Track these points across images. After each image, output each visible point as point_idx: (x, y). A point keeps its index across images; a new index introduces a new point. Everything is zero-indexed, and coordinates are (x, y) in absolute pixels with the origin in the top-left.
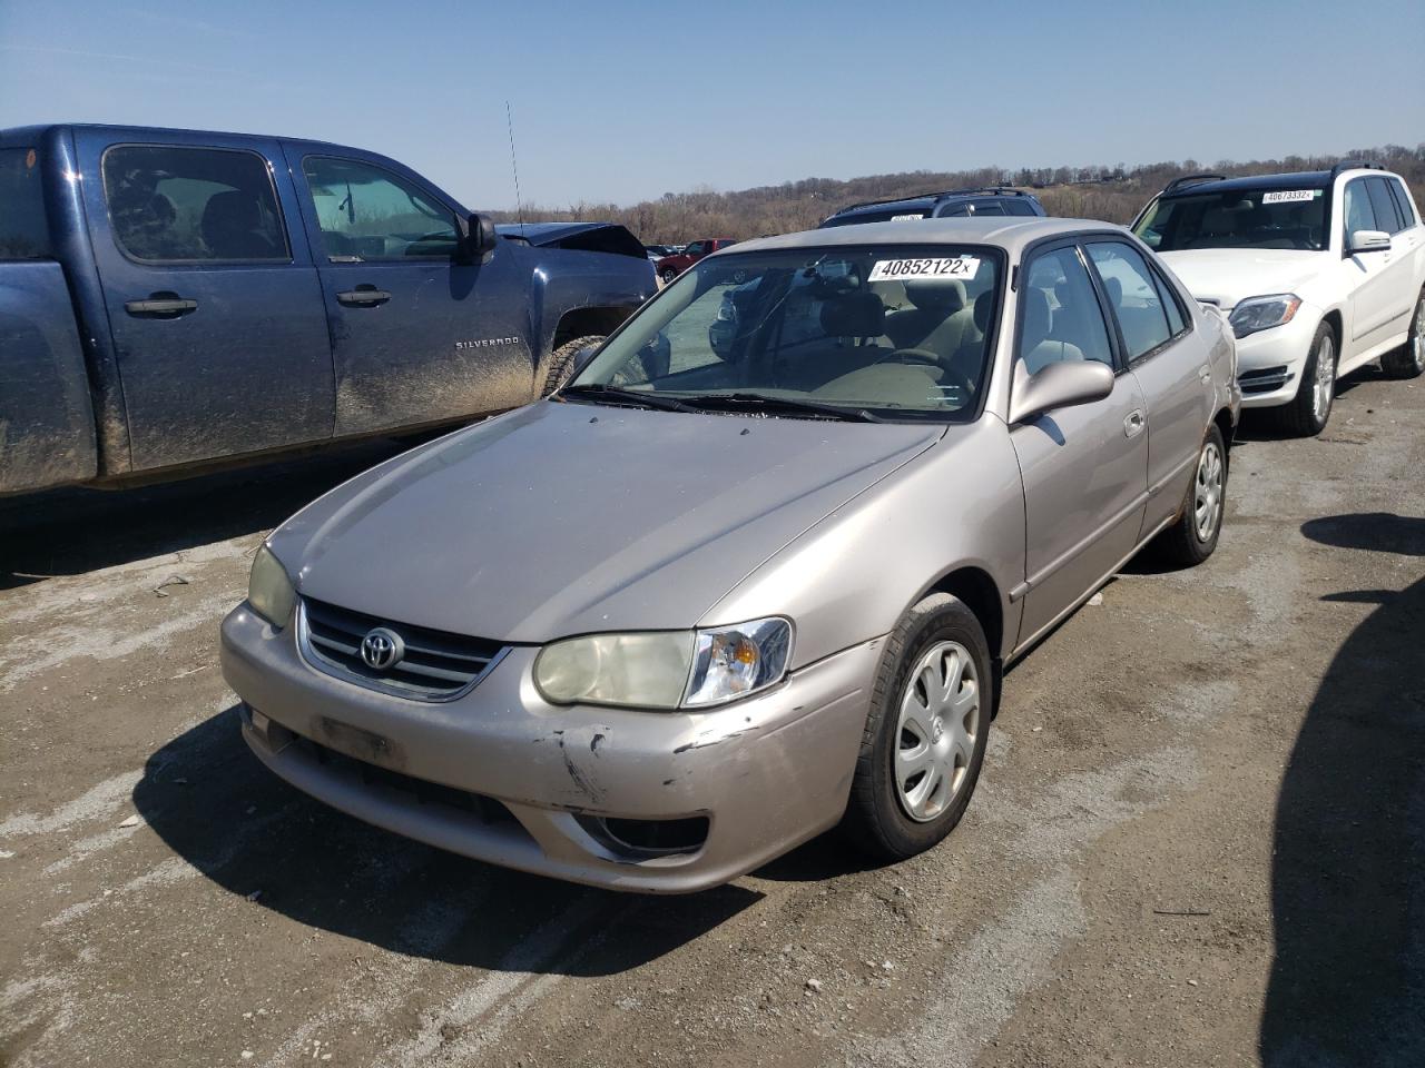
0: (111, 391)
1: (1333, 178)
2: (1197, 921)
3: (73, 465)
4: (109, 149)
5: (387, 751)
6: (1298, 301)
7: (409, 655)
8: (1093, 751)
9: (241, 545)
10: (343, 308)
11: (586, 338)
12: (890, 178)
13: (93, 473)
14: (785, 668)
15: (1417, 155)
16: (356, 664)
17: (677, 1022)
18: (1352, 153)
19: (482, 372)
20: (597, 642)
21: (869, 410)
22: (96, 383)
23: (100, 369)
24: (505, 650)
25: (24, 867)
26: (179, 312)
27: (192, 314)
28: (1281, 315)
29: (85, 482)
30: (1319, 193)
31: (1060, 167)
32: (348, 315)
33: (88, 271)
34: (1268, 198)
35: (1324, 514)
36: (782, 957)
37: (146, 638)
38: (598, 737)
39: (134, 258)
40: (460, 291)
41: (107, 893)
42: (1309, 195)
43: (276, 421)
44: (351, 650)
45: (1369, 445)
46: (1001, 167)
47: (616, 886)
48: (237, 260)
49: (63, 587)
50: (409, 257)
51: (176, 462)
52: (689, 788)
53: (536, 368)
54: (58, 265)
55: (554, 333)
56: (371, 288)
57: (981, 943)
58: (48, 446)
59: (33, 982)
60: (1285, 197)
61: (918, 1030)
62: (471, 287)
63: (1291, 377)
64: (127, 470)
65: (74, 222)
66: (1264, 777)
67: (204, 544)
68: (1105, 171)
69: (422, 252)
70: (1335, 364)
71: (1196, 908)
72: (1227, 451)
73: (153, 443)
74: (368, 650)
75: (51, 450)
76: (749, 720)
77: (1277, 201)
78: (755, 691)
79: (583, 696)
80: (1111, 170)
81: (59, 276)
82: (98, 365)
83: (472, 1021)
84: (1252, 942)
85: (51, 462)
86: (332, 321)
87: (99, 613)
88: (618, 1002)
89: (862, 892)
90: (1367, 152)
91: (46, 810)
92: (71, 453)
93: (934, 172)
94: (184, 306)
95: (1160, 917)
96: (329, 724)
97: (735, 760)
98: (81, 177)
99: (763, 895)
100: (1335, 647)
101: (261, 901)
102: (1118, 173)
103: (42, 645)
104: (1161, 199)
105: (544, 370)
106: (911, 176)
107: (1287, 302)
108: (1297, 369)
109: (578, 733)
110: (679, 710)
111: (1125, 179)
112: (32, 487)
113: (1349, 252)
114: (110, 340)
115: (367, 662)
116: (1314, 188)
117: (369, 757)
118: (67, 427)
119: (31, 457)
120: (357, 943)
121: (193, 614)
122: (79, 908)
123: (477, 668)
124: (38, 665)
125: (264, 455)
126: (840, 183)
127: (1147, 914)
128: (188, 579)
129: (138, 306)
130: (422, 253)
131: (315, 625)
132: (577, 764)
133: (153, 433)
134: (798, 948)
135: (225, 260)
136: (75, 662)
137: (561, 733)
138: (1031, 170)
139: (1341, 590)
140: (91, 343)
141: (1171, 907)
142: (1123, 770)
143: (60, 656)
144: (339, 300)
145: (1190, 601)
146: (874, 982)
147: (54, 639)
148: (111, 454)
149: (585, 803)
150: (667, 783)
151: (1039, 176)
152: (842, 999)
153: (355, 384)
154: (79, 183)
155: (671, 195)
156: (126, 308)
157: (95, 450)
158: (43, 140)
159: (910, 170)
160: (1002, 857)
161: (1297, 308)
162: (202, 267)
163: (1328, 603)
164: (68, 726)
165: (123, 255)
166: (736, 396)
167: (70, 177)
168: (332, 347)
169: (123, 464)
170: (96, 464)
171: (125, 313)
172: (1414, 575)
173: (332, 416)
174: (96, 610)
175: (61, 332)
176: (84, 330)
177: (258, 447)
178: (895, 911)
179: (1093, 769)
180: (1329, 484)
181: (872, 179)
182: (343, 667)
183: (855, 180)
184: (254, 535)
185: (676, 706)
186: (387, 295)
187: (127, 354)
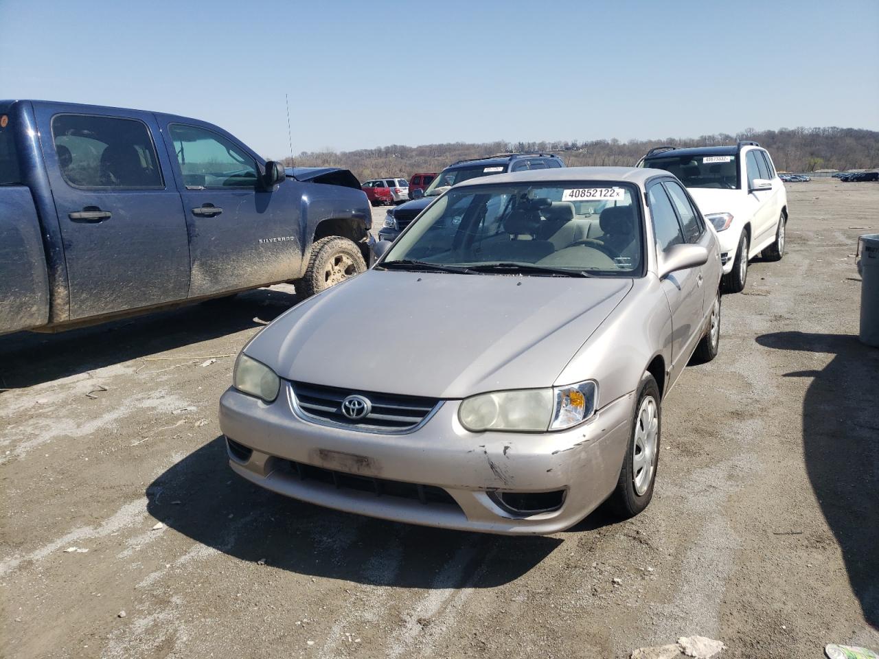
0: (60, 269)
1: (739, 150)
2: (798, 536)
3: (34, 317)
4: (55, 116)
5: (368, 465)
6: (731, 217)
7: (374, 410)
8: (703, 457)
9: (128, 367)
10: (195, 218)
11: (329, 237)
12: (441, 146)
13: (46, 321)
14: (595, 409)
15: (736, 139)
16: (339, 418)
17: (553, 606)
18: (702, 137)
19: (273, 258)
20: (494, 397)
21: (586, 271)
22: (51, 263)
23: (52, 254)
24: (441, 403)
25: (102, 556)
26: (100, 219)
27: (108, 221)
28: (723, 224)
29: (41, 327)
30: (733, 158)
31: (541, 141)
32: (198, 222)
33: (45, 193)
34: (706, 160)
35: (764, 333)
36: (593, 569)
37: (98, 423)
38: (506, 448)
39: (73, 185)
40: (261, 208)
41: (168, 566)
42: (728, 159)
43: (155, 287)
44: (333, 410)
45: (770, 296)
46: (507, 141)
47: (513, 533)
48: (133, 187)
49: (21, 395)
50: (225, 187)
51: (96, 314)
52: (560, 473)
53: (303, 255)
54: (27, 188)
55: (314, 234)
56: (210, 205)
57: (692, 556)
58: (21, 303)
59: (150, 618)
60: (715, 160)
61: (681, 599)
62: (267, 206)
63: (729, 259)
64: (67, 319)
65: (36, 162)
66: (796, 464)
67: (104, 367)
68: (566, 144)
69: (234, 184)
70: (748, 253)
71: (794, 531)
72: (721, 296)
73: (83, 302)
74: (347, 409)
75: (22, 306)
76: (584, 436)
77: (710, 162)
78: (584, 420)
79: (489, 427)
80: (570, 144)
81: (29, 196)
82: (53, 251)
83: (434, 616)
84: (829, 544)
85: (22, 314)
86: (189, 226)
87: (56, 410)
88: (514, 599)
89: (618, 535)
90: (710, 137)
91: (96, 522)
92: (35, 308)
93: (467, 143)
94: (104, 215)
95: (778, 536)
96: (324, 453)
97: (580, 458)
98: (39, 134)
99: (562, 541)
100: (802, 400)
101: (268, 563)
102: (574, 145)
103: (29, 430)
104: (646, 160)
105: (308, 255)
106: (454, 145)
107: (726, 217)
108: (732, 254)
109: (494, 445)
110: (548, 432)
111: (578, 148)
112: (9, 330)
113: (751, 191)
114: (60, 236)
115: (348, 416)
116: (730, 155)
117: (355, 470)
118: (33, 291)
119: (10, 311)
120: (340, 582)
121: (122, 408)
122: (155, 576)
123: (423, 414)
124: (35, 442)
125: (146, 309)
126: (411, 148)
127: (770, 535)
128: (107, 388)
129: (76, 215)
130: (230, 185)
131: (301, 398)
132: (496, 463)
133: (84, 295)
134: (600, 564)
135: (126, 187)
136: (58, 440)
137: (484, 446)
138: (524, 143)
139: (792, 371)
140: (47, 238)
141: (781, 530)
142: (724, 466)
143: (46, 436)
144: (193, 212)
145: (715, 380)
146: (647, 578)
147: (35, 427)
148: (57, 309)
149: (500, 485)
150: (548, 471)
151: (529, 147)
152: (634, 587)
153: (202, 265)
154: (38, 139)
155: (306, 153)
156: (69, 216)
157: (48, 306)
158: (12, 110)
159: (453, 142)
160: (682, 513)
161: (731, 222)
162: (114, 190)
163: (787, 379)
164: (79, 476)
165: (68, 184)
166: (501, 265)
167: (31, 133)
168: (189, 242)
169: (64, 316)
170: (48, 315)
171: (69, 220)
172: (823, 362)
173: (188, 285)
174: (52, 408)
175: (30, 231)
176: (44, 231)
177: (144, 304)
178: (641, 542)
179: (706, 466)
180: (759, 317)
181: (431, 147)
182: (329, 420)
183: (420, 147)
184: (134, 360)
185: (545, 429)
186: (221, 210)
187: (70, 245)
